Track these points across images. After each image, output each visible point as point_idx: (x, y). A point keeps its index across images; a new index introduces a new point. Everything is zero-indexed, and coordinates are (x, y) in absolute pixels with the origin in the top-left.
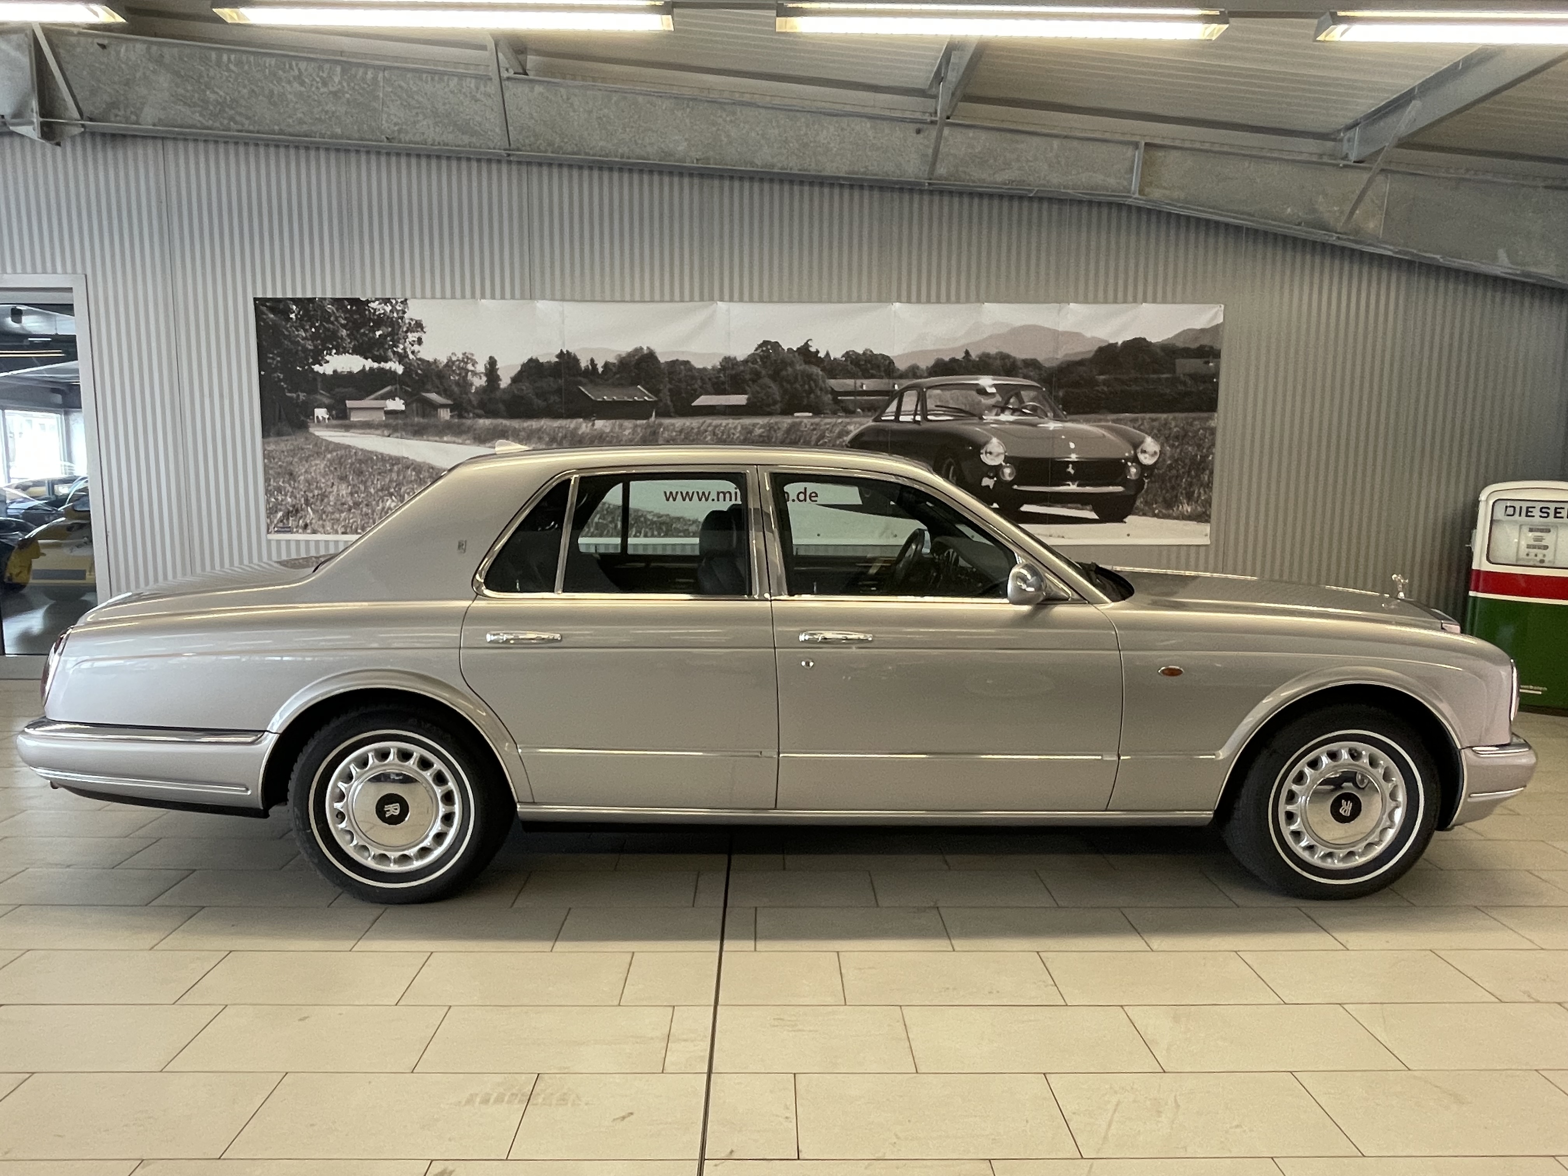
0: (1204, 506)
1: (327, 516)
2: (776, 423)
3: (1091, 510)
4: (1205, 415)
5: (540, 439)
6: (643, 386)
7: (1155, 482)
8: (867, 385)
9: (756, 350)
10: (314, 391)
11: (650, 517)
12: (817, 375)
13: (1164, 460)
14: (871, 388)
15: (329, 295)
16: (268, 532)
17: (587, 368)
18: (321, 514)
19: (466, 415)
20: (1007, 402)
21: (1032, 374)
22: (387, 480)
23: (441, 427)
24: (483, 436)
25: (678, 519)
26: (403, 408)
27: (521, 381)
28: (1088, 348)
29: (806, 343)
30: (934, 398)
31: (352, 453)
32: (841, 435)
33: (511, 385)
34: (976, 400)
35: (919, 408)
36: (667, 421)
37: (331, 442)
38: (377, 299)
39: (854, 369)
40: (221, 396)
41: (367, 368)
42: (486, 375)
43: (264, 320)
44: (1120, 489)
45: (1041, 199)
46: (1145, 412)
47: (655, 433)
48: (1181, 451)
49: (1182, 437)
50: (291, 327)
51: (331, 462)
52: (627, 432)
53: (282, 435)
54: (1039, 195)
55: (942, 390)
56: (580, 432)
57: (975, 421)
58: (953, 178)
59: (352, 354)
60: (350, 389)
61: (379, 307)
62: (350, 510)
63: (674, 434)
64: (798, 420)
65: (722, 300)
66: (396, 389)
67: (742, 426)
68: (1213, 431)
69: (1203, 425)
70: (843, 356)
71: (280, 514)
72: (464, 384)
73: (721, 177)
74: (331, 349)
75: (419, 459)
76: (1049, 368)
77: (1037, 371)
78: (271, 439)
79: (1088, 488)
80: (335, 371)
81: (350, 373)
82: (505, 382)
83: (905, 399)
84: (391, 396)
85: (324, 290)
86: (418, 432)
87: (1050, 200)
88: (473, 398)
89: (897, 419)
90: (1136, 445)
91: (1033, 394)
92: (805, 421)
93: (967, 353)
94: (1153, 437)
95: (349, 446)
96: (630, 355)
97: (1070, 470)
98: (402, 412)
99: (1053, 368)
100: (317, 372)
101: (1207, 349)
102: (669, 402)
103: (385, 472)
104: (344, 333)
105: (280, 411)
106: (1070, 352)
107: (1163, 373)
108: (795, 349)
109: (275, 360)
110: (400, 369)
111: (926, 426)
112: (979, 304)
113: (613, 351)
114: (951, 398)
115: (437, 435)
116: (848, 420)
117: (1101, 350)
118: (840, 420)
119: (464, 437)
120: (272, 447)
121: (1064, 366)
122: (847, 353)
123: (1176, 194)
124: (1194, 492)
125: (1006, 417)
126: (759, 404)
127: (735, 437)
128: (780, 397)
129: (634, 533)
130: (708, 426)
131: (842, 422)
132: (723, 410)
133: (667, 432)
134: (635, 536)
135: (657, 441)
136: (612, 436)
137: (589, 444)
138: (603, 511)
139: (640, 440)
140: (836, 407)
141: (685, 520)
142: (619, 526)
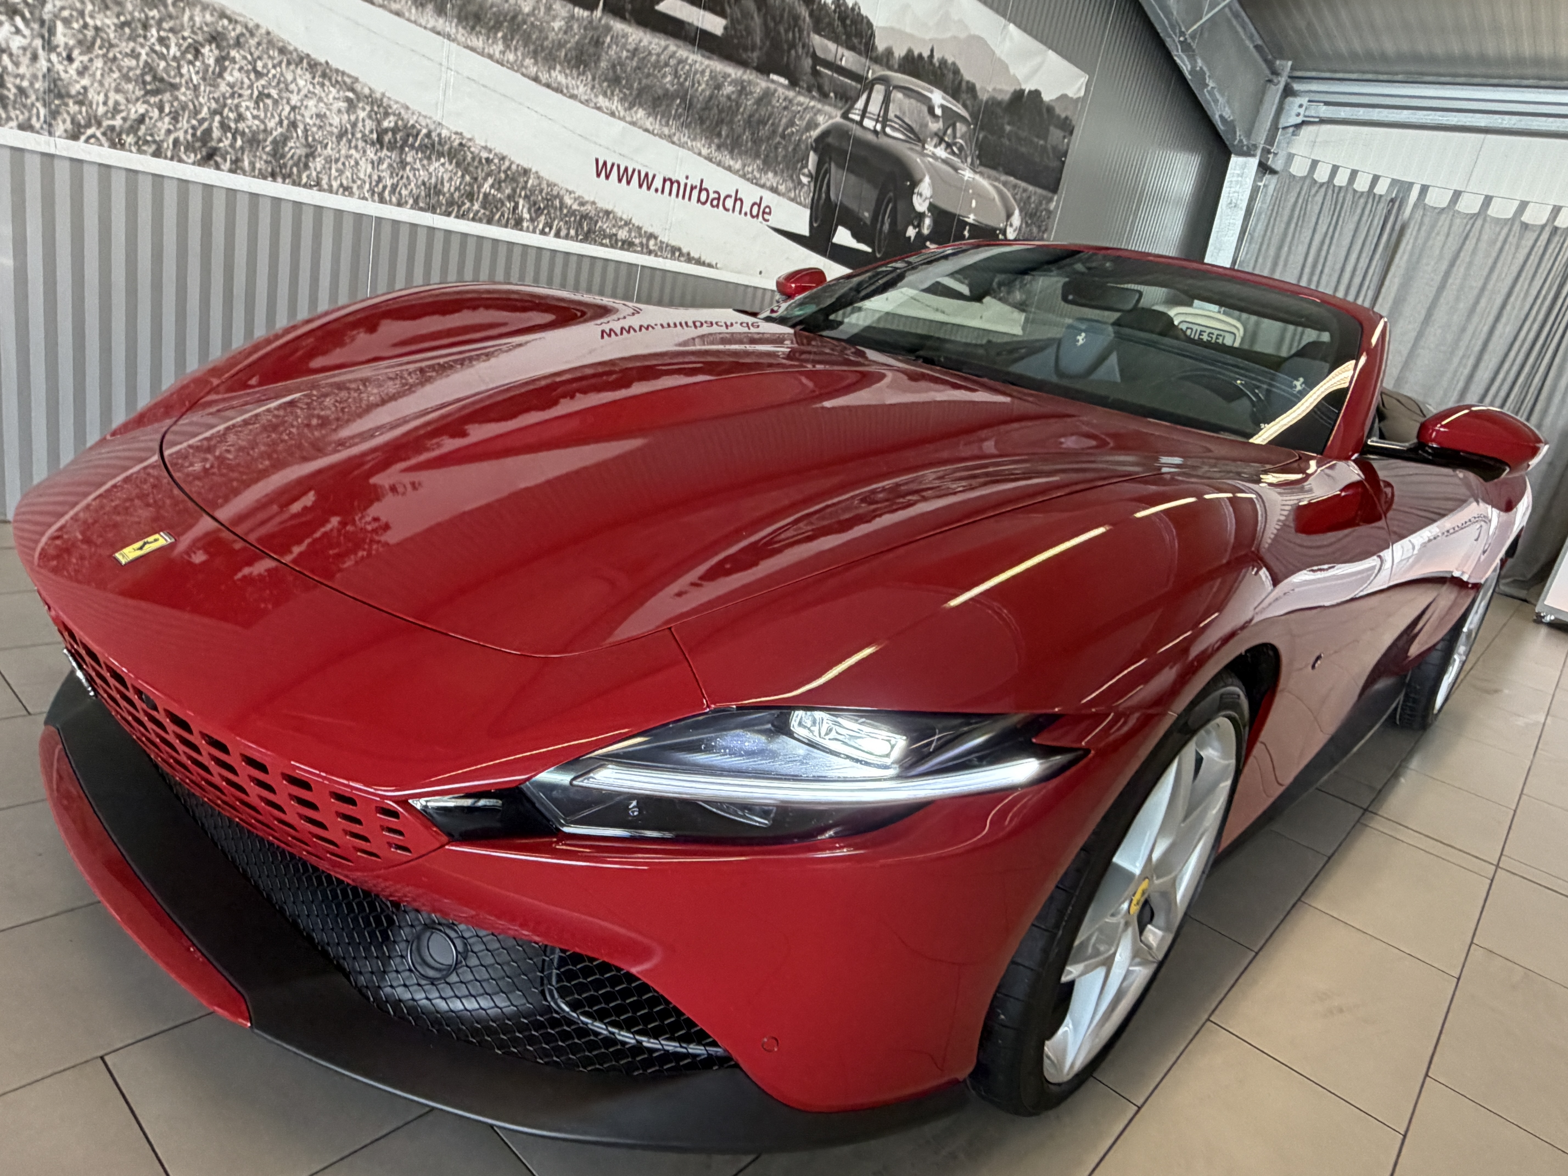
2: (750, 82)
4: (1051, 195)
8: (848, 59)
11: (568, 201)
12: (806, 23)
14: (849, 66)
20: (945, 132)
21: (969, 102)
25: (607, 213)
28: (1008, 89)
30: (896, 103)
32: (809, 126)
34: (926, 121)
35: (882, 113)
36: (618, 26)
39: (840, 29)
46: (1022, 180)
47: (597, 43)
48: (1031, 228)
49: (1034, 215)
55: (903, 94)
57: (918, 149)
63: (625, 54)
64: (772, 86)
67: (711, 72)
69: (1047, 206)
76: (980, 101)
77: (973, 101)
83: (874, 95)
89: (861, 122)
90: (1009, 216)
91: (964, 129)
92: (781, 90)
93: (932, 52)
94: (1020, 208)
97: (966, 233)
99: (983, 101)
101: (1068, 122)
107: (1041, 139)
111: (882, 141)
114: (910, 110)
116: (819, 106)
117: (1015, 94)
118: (812, 104)
121: (992, 100)
125: (941, 151)
126: (736, 41)
127: (700, 89)
128: (761, 40)
129: (541, 226)
130: (671, 57)
131: (813, 107)
132: (693, 34)
133: (614, 47)
134: (543, 232)
135: (598, 60)
136: (532, 23)
137: (493, 27)
138: (499, 172)
139: (575, 49)
140: (812, 81)
141: (615, 217)
142: (521, 208)
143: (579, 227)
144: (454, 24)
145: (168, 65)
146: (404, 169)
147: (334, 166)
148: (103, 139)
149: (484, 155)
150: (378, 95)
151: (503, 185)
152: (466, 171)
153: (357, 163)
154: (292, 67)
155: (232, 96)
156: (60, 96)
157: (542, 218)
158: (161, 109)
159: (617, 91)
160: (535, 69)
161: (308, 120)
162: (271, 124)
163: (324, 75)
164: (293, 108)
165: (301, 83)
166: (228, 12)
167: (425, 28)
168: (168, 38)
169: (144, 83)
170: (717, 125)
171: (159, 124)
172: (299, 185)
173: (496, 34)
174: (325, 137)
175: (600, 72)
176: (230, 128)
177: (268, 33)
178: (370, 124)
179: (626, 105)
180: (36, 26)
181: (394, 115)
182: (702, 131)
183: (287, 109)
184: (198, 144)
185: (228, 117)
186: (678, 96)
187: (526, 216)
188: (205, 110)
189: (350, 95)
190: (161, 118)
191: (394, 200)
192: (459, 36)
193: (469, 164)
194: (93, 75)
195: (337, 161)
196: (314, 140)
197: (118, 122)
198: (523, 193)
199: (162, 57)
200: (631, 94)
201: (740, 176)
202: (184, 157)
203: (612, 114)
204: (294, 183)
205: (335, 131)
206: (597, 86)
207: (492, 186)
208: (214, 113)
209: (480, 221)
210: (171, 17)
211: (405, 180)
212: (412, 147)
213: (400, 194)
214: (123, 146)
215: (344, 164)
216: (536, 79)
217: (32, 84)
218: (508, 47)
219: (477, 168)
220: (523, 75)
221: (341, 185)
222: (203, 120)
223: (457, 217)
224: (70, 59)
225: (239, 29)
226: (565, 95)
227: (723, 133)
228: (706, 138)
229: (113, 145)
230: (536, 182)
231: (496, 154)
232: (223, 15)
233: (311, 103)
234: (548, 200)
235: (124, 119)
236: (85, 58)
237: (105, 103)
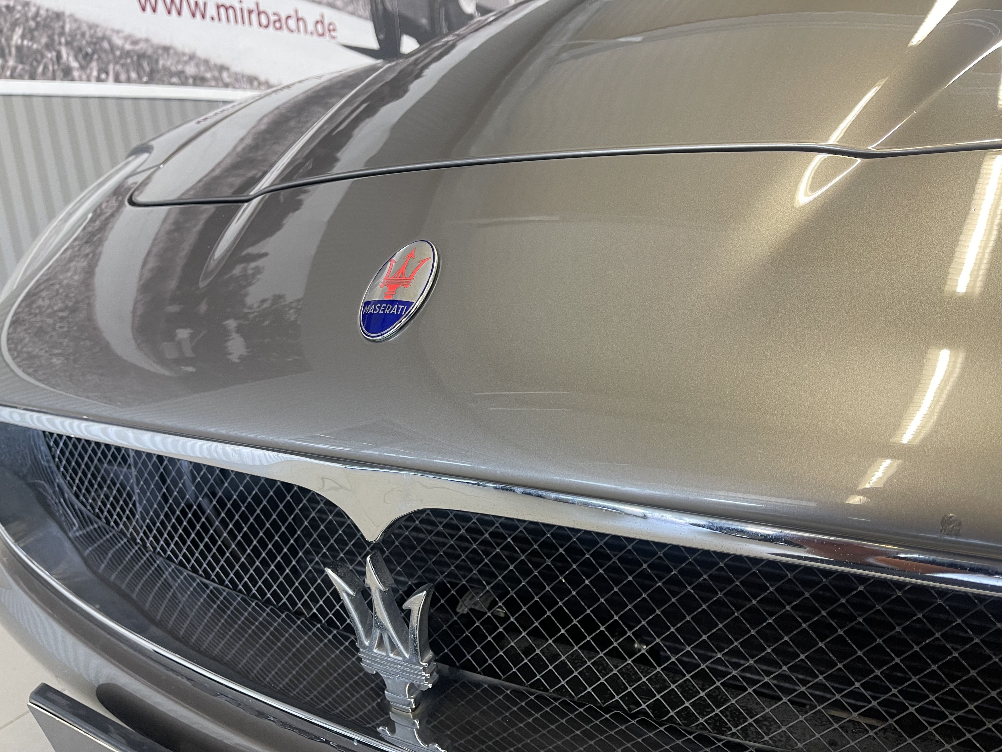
129: (95, 73)
134: (99, 80)
138: (27, 20)
141: (176, 53)
142: (64, 56)
143: (139, 67)
151: (36, 33)
157: (94, 64)
187: (74, 64)
198: (63, 40)
207: (23, 37)
209: (21, 77)
230: (75, 26)
234: (95, 44)
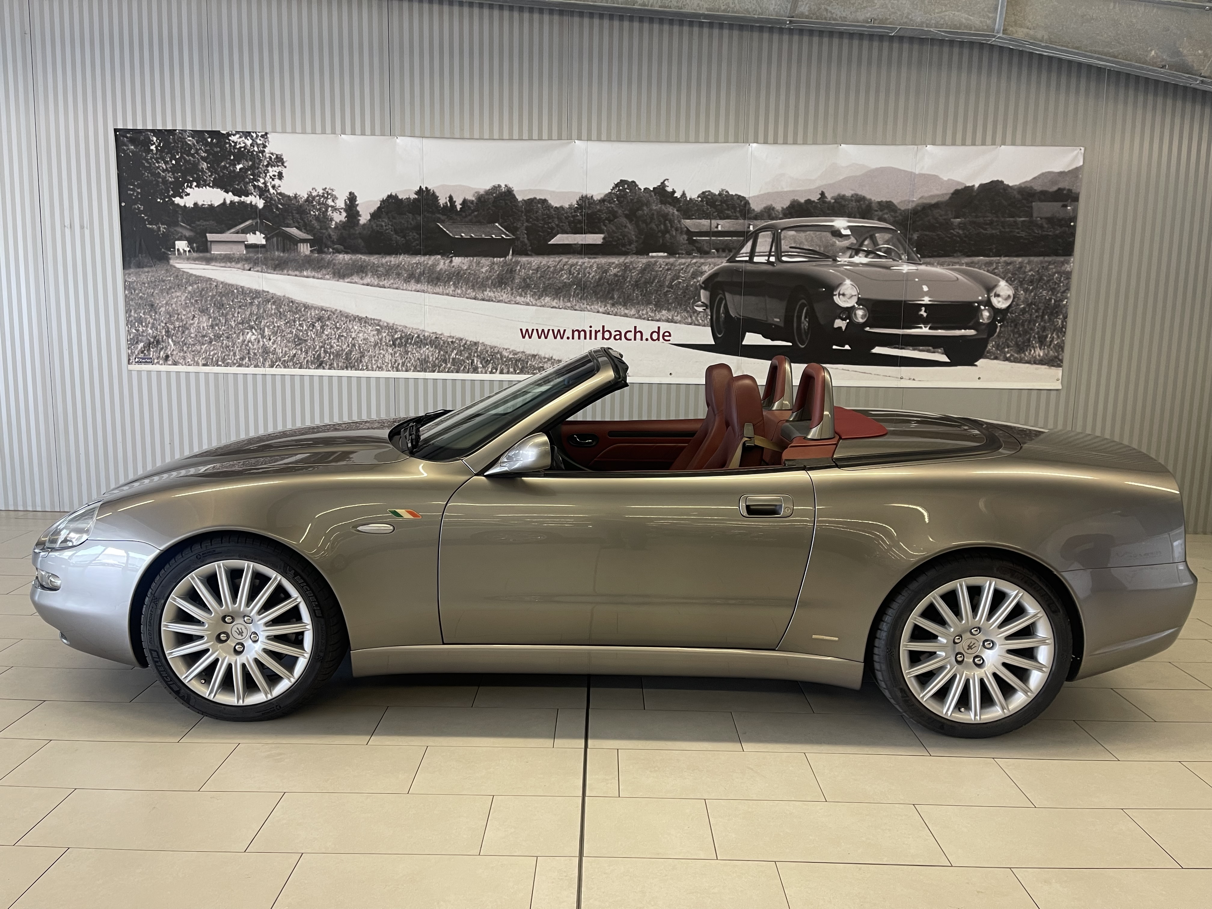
0: (1057, 352)
1: (188, 348)
2: (632, 262)
3: (943, 354)
4: (1062, 259)
5: (399, 275)
6: (499, 224)
7: (1007, 326)
8: (722, 225)
9: (614, 189)
10: (177, 224)
11: (505, 354)
12: (673, 214)
13: (1018, 305)
14: (726, 229)
15: (189, 127)
16: (129, 364)
17: (445, 206)
18: (182, 345)
19: (326, 250)
20: (862, 244)
21: (886, 216)
22: (248, 313)
23: (301, 262)
24: (342, 271)
25: (534, 356)
26: (264, 242)
27: (380, 217)
28: (945, 192)
29: (663, 183)
30: (788, 239)
31: (213, 286)
32: (695, 275)
33: (370, 220)
34: (831, 242)
35: (773, 250)
36: (524, 259)
37: (191, 275)
38: (237, 132)
39: (711, 210)
40: (82, 227)
41: (228, 202)
42: (346, 210)
43: (124, 151)
44: (972, 332)
45: (901, 39)
46: (1000, 256)
47: (512, 271)
48: (1035, 295)
49: (1037, 281)
50: (151, 158)
51: (192, 294)
52: (484, 270)
53: (143, 268)
54: (901, 34)
55: (796, 231)
56: (438, 269)
57: (830, 263)
58: (814, 17)
59: (212, 187)
60: (212, 222)
61: (241, 139)
62: (211, 342)
63: (531, 272)
64: (653, 260)
65: (579, 139)
66: (257, 223)
67: (598, 265)
68: (1068, 275)
69: (1059, 269)
70: (698, 197)
71: (141, 345)
72: (324, 219)
73: (581, 15)
74: (191, 182)
75: (279, 293)
76: (904, 211)
77: (892, 214)
78: (132, 270)
79: (940, 331)
80: (196, 204)
81: (211, 206)
82: (364, 218)
83: (759, 240)
84: (251, 230)
85: (184, 122)
86: (279, 266)
87: (911, 39)
88: (332, 233)
89: (751, 261)
90: (990, 288)
91: (887, 236)
92: (661, 261)
93: (822, 194)
94: (1007, 281)
95: (210, 279)
96: (488, 193)
97: (923, 313)
98: (263, 246)
99: (908, 210)
100: (178, 205)
101: (1065, 192)
102: (526, 240)
103: (246, 306)
104: (205, 165)
105: (140, 244)
106: (926, 195)
107: (1021, 217)
108: (652, 189)
109: (135, 191)
110: (261, 204)
111: (779, 267)
112: (836, 145)
113: (472, 188)
114: (806, 239)
115: (296, 270)
116: (702, 260)
117: (957, 193)
118: (694, 261)
119: (324, 271)
120: (133, 278)
121: (919, 208)
122: (703, 193)
123: (1041, 34)
124: (1046, 336)
125: (860, 259)
126: (615, 243)
127: (590, 276)
128: (636, 237)
129: (490, 370)
130: (564, 265)
131: (696, 263)
132: (579, 249)
133: (523, 270)
134: (491, 372)
135: (513, 279)
136: (469, 273)
137: (447, 281)
138: (460, 347)
139: (497, 278)
140: (690, 247)
141: (540, 358)
142: (475, 362)
143: (515, 366)
144: (426, 285)
145: (303, 333)
146: (408, 354)
147: (373, 359)
148: (281, 365)
149: (450, 340)
150: (391, 325)
151: (463, 352)
152: (441, 349)
153: (384, 356)
154: (351, 322)
155: (328, 339)
156: (267, 353)
157: (490, 365)
158: (301, 350)
159: (529, 291)
160: (474, 294)
161: (360, 342)
162: (344, 347)
163: (365, 322)
164: (353, 339)
165: (356, 328)
166: (324, 308)
167: (411, 291)
168: (302, 323)
169: (295, 342)
170: (609, 293)
171: (301, 356)
172: (358, 370)
173: (449, 283)
174: (368, 348)
175: (516, 285)
176: (328, 352)
177: (341, 312)
178: (388, 338)
179: (536, 297)
180: (259, 331)
181: (400, 331)
182: (597, 299)
183: (351, 339)
184: (316, 361)
185: (327, 348)
186: (575, 284)
187: (480, 366)
188: (318, 347)
189: (378, 327)
190: (301, 353)
191: (404, 369)
192: (429, 290)
193: (442, 346)
194: (278, 343)
195: (375, 356)
196: (363, 350)
197: (286, 358)
198: (476, 355)
199: (301, 331)
200: (539, 291)
201: (636, 318)
202: (311, 367)
203: (528, 304)
204: (356, 370)
205: (372, 344)
206: (515, 292)
207: (456, 354)
208: (321, 347)
209: (452, 372)
210: (303, 316)
211: (408, 359)
212: (411, 343)
213: (407, 366)
214: (288, 367)
215: (378, 357)
216: (475, 298)
217: (258, 351)
218: (456, 287)
219: (446, 347)
220: (467, 298)
221: (377, 366)
222: (318, 351)
223: (438, 372)
224: (270, 339)
225: (329, 313)
226: (495, 302)
227: (615, 296)
228: (601, 302)
229: (285, 367)
230: (483, 348)
231: (456, 339)
232: (322, 309)
233: (361, 335)
234: (492, 355)
235: (289, 357)
236: (275, 338)
237: (282, 352)
